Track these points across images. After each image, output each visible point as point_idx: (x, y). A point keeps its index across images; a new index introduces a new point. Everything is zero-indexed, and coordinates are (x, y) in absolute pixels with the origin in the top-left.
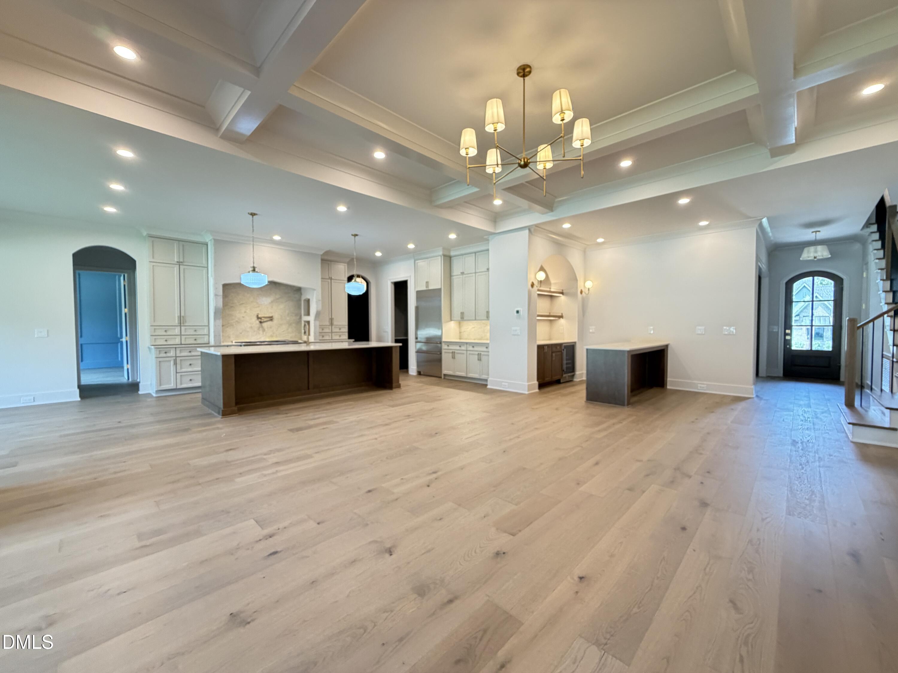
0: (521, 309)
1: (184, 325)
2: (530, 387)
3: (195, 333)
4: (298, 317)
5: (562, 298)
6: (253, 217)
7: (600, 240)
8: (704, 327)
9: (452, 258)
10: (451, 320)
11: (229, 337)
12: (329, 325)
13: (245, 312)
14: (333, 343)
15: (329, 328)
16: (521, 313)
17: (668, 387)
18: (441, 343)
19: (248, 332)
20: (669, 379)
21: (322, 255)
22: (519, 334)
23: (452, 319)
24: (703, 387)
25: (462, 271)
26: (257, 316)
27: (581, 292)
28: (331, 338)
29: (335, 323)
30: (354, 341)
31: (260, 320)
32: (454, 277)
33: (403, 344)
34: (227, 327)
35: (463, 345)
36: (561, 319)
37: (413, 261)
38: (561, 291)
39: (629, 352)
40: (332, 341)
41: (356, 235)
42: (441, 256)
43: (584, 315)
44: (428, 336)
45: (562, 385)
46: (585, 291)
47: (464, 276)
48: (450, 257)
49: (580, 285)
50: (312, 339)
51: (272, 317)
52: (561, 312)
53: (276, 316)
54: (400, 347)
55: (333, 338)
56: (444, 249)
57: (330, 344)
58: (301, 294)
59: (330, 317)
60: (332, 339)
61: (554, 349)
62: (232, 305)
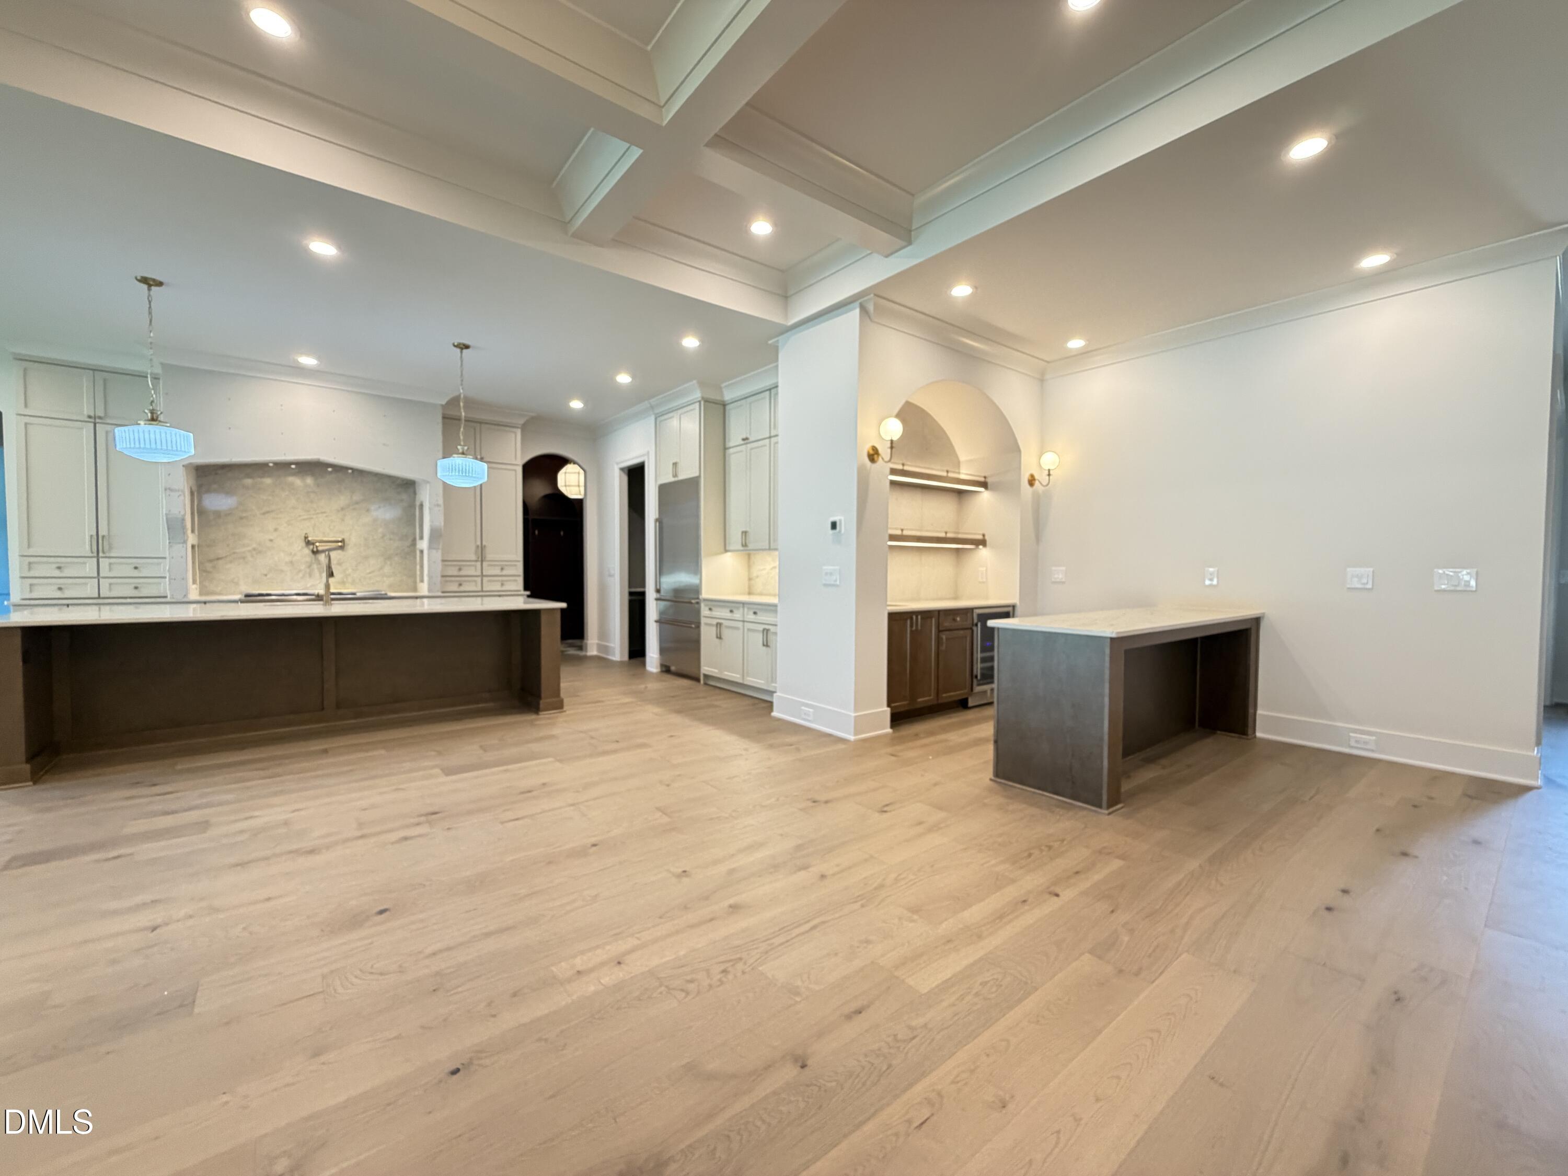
0: (842, 518)
1: (107, 555)
2: (860, 724)
3: (136, 573)
4: (408, 543)
5: (985, 496)
6: (149, 290)
7: (1076, 344)
8: (1371, 569)
9: (728, 407)
10: (726, 551)
11: (237, 584)
12: (476, 561)
13: (276, 530)
14: (486, 599)
15: (475, 566)
16: (842, 527)
17: (1259, 734)
18: (698, 603)
19: (282, 571)
20: (1260, 712)
21: (444, 407)
22: (838, 583)
23: (727, 548)
24: (1366, 743)
25: (744, 437)
26: (306, 538)
27: (1031, 482)
28: (479, 588)
29: (489, 556)
30: (529, 596)
31: (311, 547)
32: (731, 451)
33: (568, 605)
34: (231, 562)
35: (738, 608)
36: (981, 547)
37: (653, 418)
38: (982, 479)
39: (1115, 642)
40: (482, 594)
41: (467, 347)
42: (700, 402)
43: (1038, 538)
44: (676, 586)
45: (969, 715)
46: (1041, 477)
47: (749, 445)
48: (724, 405)
49: (1029, 464)
50: (424, 589)
51: (343, 541)
52: (981, 532)
53: (353, 539)
54: (562, 610)
55: (484, 589)
56: (702, 385)
57: (479, 599)
58: (415, 493)
59: (479, 543)
60: (482, 591)
61: (947, 624)
62: (244, 515)
